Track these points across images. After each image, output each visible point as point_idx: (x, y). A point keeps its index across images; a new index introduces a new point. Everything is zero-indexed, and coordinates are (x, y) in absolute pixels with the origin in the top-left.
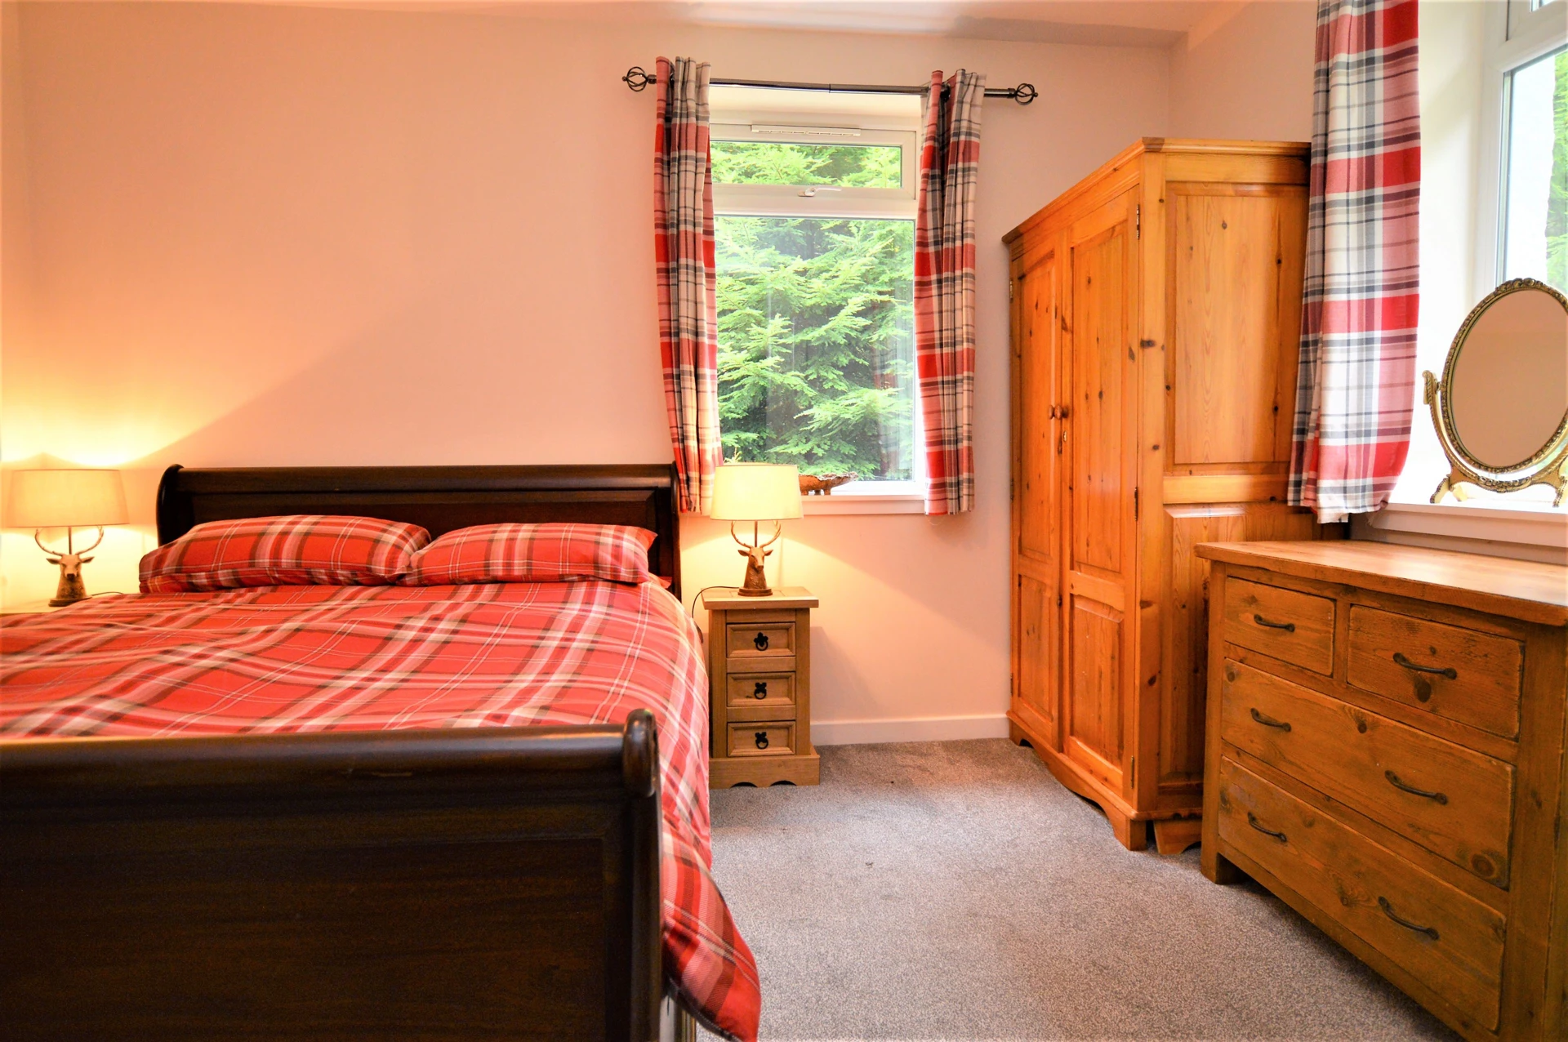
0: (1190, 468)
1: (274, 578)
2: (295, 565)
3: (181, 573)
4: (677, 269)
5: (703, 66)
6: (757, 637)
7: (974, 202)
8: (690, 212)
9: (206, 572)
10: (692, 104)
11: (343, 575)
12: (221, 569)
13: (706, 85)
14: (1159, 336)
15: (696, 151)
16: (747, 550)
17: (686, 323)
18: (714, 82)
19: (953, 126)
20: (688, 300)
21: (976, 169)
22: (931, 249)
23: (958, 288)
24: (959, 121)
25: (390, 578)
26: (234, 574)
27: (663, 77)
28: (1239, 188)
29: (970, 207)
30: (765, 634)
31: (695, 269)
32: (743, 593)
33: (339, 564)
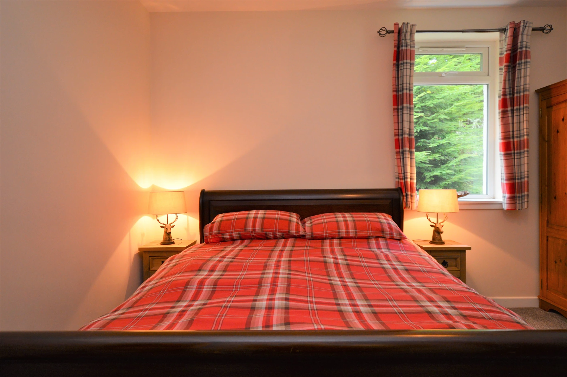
1: (253, 236)
2: (261, 230)
3: (219, 233)
4: (402, 109)
5: (413, 25)
6: (443, 262)
7: (529, 76)
8: (408, 85)
9: (229, 233)
10: (408, 41)
11: (279, 235)
12: (234, 232)
13: (414, 33)
15: (411, 60)
16: (434, 225)
17: (406, 130)
18: (417, 32)
19: (519, 44)
20: (407, 121)
21: (530, 62)
22: (509, 97)
23: (522, 113)
24: (522, 42)
25: (297, 236)
26: (239, 234)
27: (397, 31)
29: (528, 78)
30: (446, 261)
31: (410, 108)
32: (431, 242)
33: (277, 230)
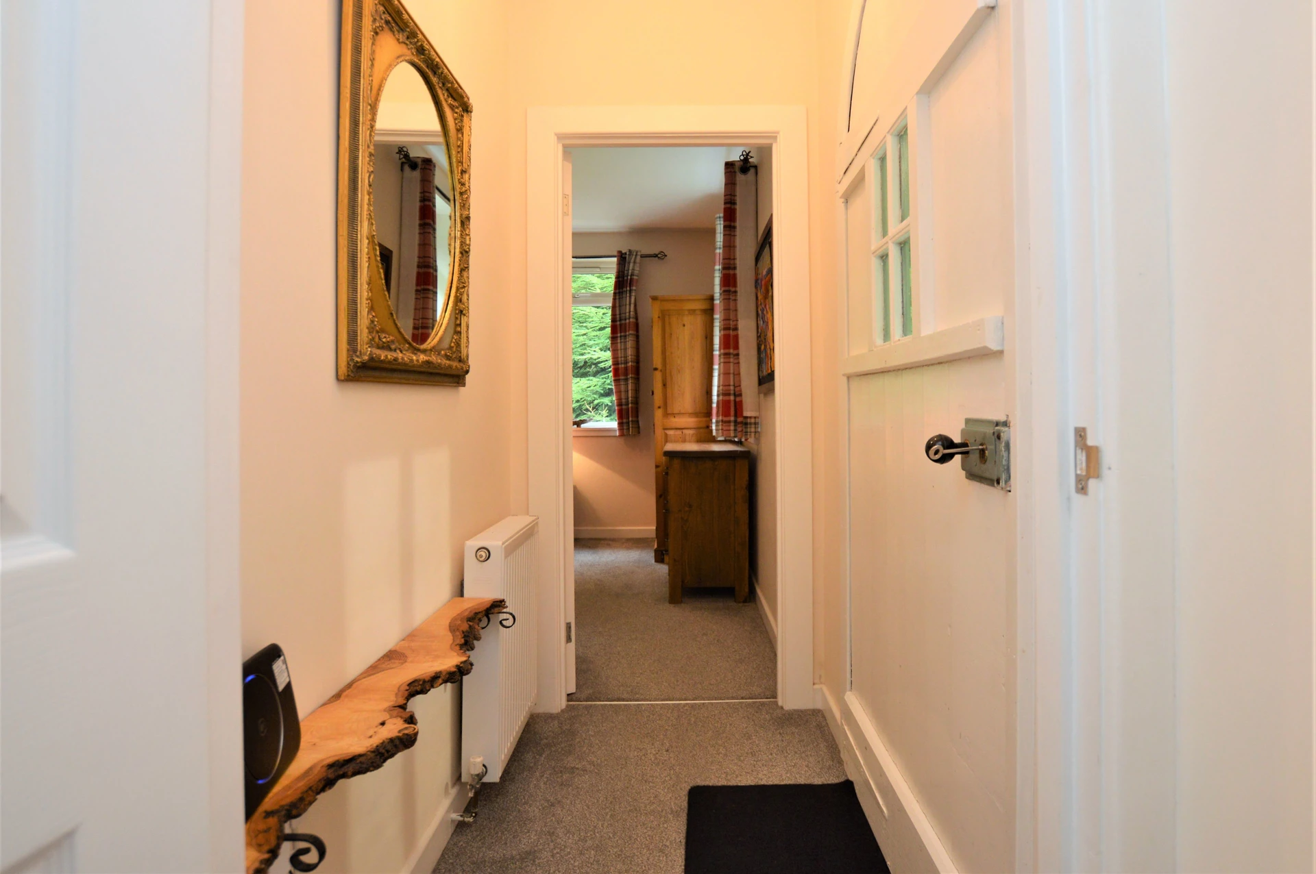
0: (674, 415)
14: (659, 366)
21: (635, 290)
22: (618, 323)
24: (629, 268)
28: (692, 312)
29: (632, 306)
